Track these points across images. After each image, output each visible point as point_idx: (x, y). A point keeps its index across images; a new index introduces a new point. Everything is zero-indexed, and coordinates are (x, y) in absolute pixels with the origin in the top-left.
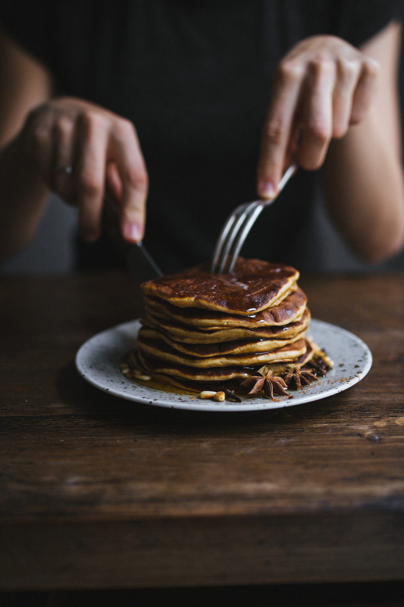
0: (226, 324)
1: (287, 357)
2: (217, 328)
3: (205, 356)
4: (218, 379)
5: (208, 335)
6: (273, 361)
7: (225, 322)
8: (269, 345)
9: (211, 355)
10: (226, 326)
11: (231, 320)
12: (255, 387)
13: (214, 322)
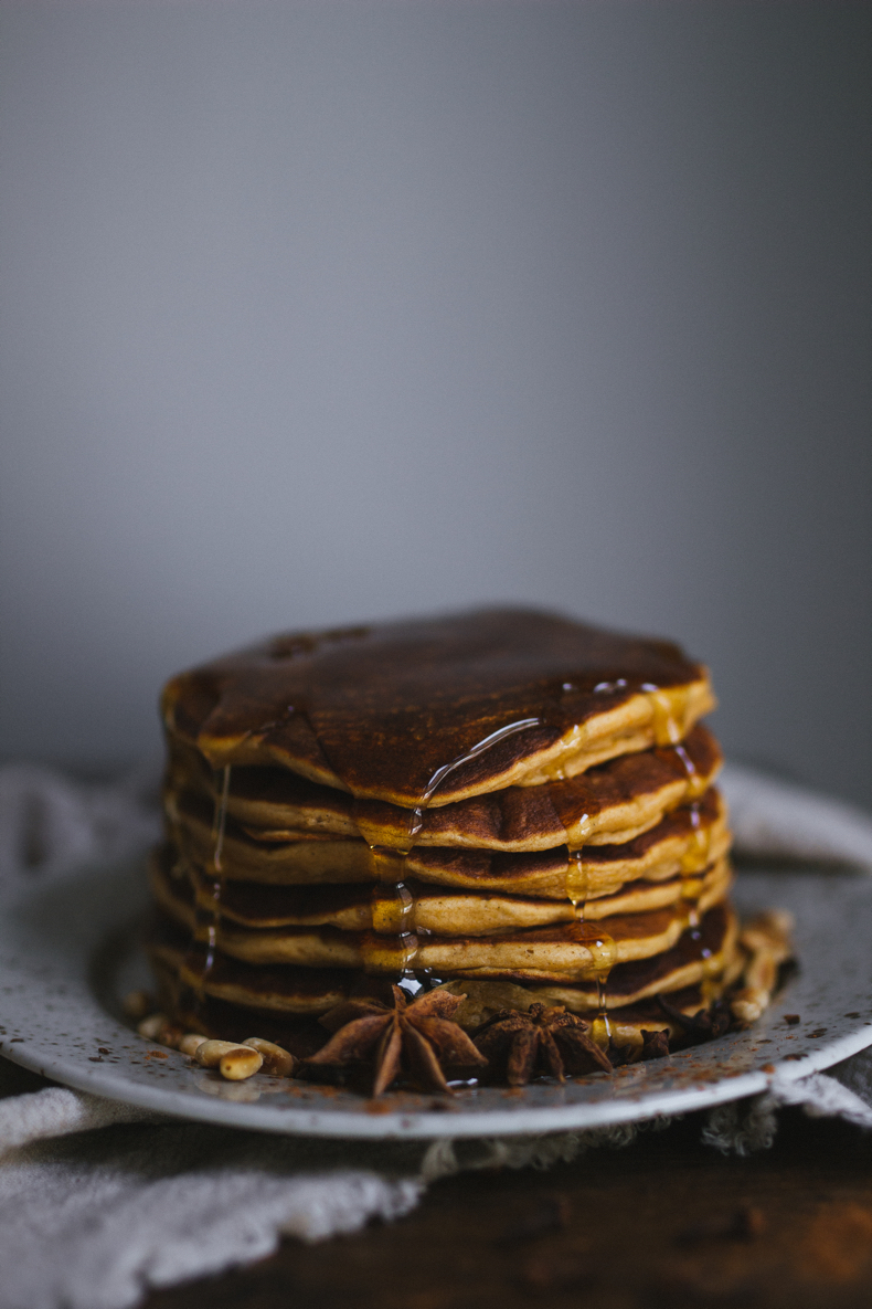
0: (312, 822)
1: (533, 963)
2: (286, 833)
3: (254, 923)
4: (279, 1006)
5: (263, 855)
6: (476, 971)
7: (312, 816)
8: (474, 913)
9: (273, 923)
10: (311, 830)
11: (329, 814)
12: (336, 1043)
13: (281, 812)
